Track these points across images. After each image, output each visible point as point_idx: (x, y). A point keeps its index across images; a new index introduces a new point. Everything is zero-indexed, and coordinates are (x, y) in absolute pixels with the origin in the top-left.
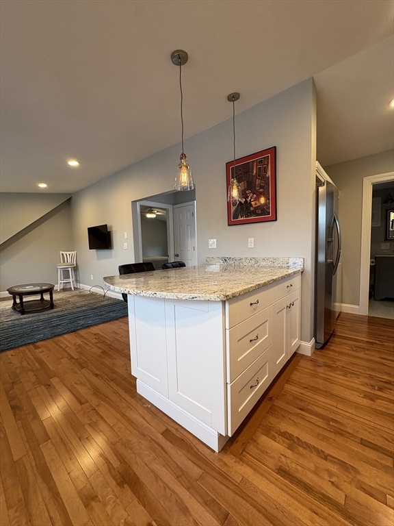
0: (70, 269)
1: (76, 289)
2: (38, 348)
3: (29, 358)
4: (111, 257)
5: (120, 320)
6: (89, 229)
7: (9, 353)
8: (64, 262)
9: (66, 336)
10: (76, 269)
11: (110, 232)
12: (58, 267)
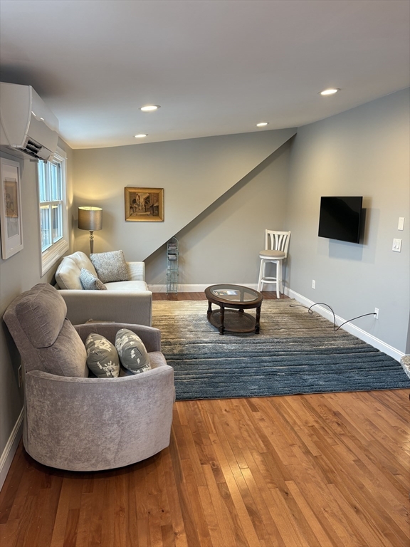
0: (278, 263)
1: (282, 295)
2: (254, 409)
3: (248, 425)
4: (360, 259)
5: (375, 393)
6: (323, 199)
7: (222, 404)
8: (269, 248)
9: (289, 399)
10: (286, 262)
11: (365, 209)
12: (261, 257)
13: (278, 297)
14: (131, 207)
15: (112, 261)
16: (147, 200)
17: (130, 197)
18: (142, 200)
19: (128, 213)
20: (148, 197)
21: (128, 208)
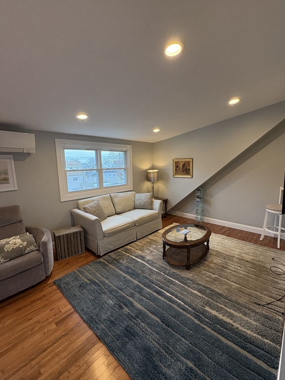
12: (267, 210)
13: (279, 247)
14: (176, 170)
15: (142, 198)
16: (184, 166)
17: (176, 164)
18: (181, 166)
19: (174, 173)
20: (184, 164)
21: (174, 170)
